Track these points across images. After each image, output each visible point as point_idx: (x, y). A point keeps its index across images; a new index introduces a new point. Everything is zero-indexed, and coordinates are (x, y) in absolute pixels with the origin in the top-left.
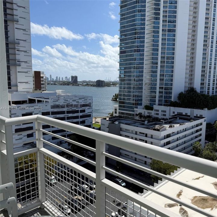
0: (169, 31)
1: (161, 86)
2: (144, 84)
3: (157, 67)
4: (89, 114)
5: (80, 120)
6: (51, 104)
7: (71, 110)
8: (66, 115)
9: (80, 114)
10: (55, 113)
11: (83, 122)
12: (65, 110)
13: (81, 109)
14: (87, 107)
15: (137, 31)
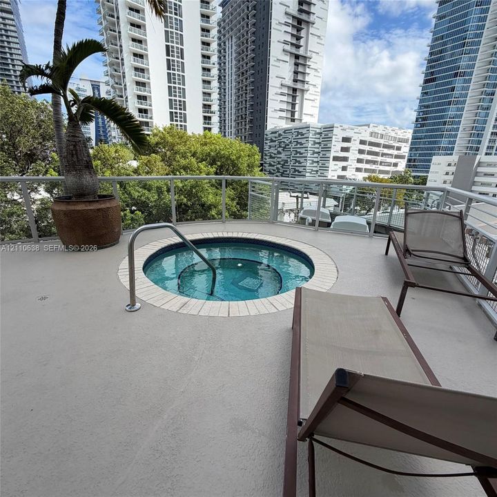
1: (495, 131)
2: (461, 129)
3: (492, 99)
4: (404, 154)
5: (394, 161)
6: (371, 129)
7: (387, 143)
8: (382, 149)
9: (395, 152)
10: (371, 144)
11: (396, 165)
12: (382, 141)
13: (397, 145)
14: (405, 144)
15: (467, 40)
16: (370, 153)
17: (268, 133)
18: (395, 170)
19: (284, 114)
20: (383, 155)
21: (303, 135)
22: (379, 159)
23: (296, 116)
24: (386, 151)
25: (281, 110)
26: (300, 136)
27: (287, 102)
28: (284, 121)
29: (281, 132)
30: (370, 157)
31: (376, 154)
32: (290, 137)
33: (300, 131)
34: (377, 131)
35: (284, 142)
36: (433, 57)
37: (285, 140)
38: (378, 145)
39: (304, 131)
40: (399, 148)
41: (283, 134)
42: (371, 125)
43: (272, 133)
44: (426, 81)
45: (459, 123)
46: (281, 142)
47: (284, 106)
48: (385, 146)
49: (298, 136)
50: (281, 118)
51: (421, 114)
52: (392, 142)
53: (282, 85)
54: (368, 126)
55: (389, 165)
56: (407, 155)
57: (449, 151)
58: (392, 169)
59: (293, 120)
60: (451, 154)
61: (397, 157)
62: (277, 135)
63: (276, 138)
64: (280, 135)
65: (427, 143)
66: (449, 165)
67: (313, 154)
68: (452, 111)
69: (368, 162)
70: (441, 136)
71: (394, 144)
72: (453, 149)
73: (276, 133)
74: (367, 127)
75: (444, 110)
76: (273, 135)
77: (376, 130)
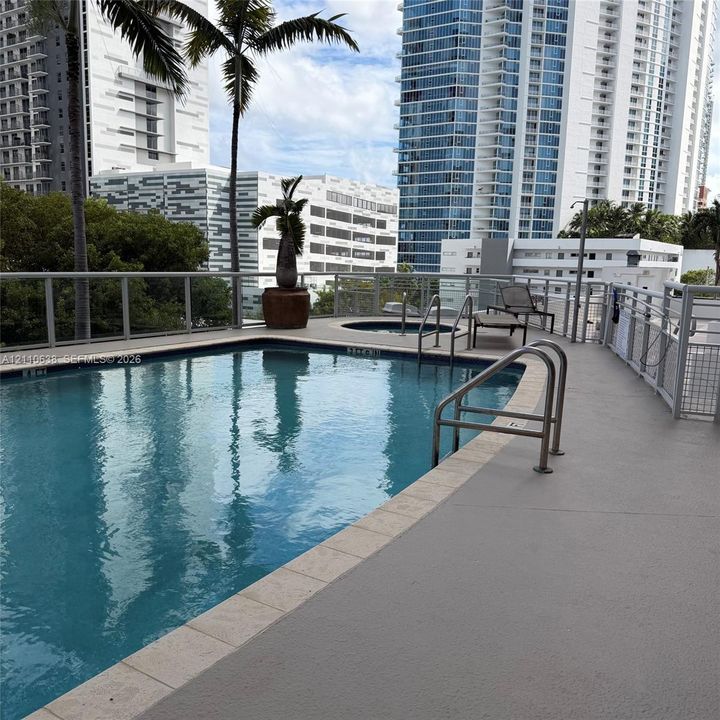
0: (551, 39)
1: (526, 195)
2: (475, 190)
3: (513, 140)
4: (392, 235)
5: (376, 248)
6: (328, 186)
7: (361, 214)
8: (352, 225)
9: (377, 232)
10: (333, 215)
11: (381, 256)
12: (351, 210)
13: (378, 217)
14: (390, 216)
15: (459, 35)
16: (333, 233)
17: (99, 183)
18: (381, 265)
19: (132, 141)
20: (357, 236)
21: (191, 191)
22: (351, 244)
23: (161, 146)
24: (360, 228)
25: (124, 132)
26: (183, 194)
27: (137, 114)
28: (134, 155)
29: (135, 182)
30: (333, 242)
31: (343, 234)
32: (161, 194)
33: (184, 182)
34: (338, 190)
35: (145, 204)
36: (409, 55)
37: (147, 200)
38: (344, 217)
39: (194, 183)
40: (382, 225)
41: (141, 186)
42: (328, 178)
43: (112, 182)
44: (406, 97)
45: (470, 178)
46: (137, 204)
47: (131, 123)
48: (359, 220)
49: (178, 192)
50: (124, 148)
51: (407, 157)
52: (368, 212)
53: (120, 75)
54: (323, 178)
55: (370, 256)
56: (396, 236)
57: (463, 229)
58: (375, 264)
59: (154, 155)
60: (467, 236)
61: (382, 240)
62: (124, 187)
63: (121, 193)
64: (132, 188)
65: (424, 214)
66: (470, 255)
67: (219, 234)
68: (455, 156)
69: (331, 250)
70: (447, 202)
71: (372, 216)
72: (467, 225)
73: (119, 181)
74: (320, 181)
75: (442, 153)
76: (114, 187)
77: (337, 188)
